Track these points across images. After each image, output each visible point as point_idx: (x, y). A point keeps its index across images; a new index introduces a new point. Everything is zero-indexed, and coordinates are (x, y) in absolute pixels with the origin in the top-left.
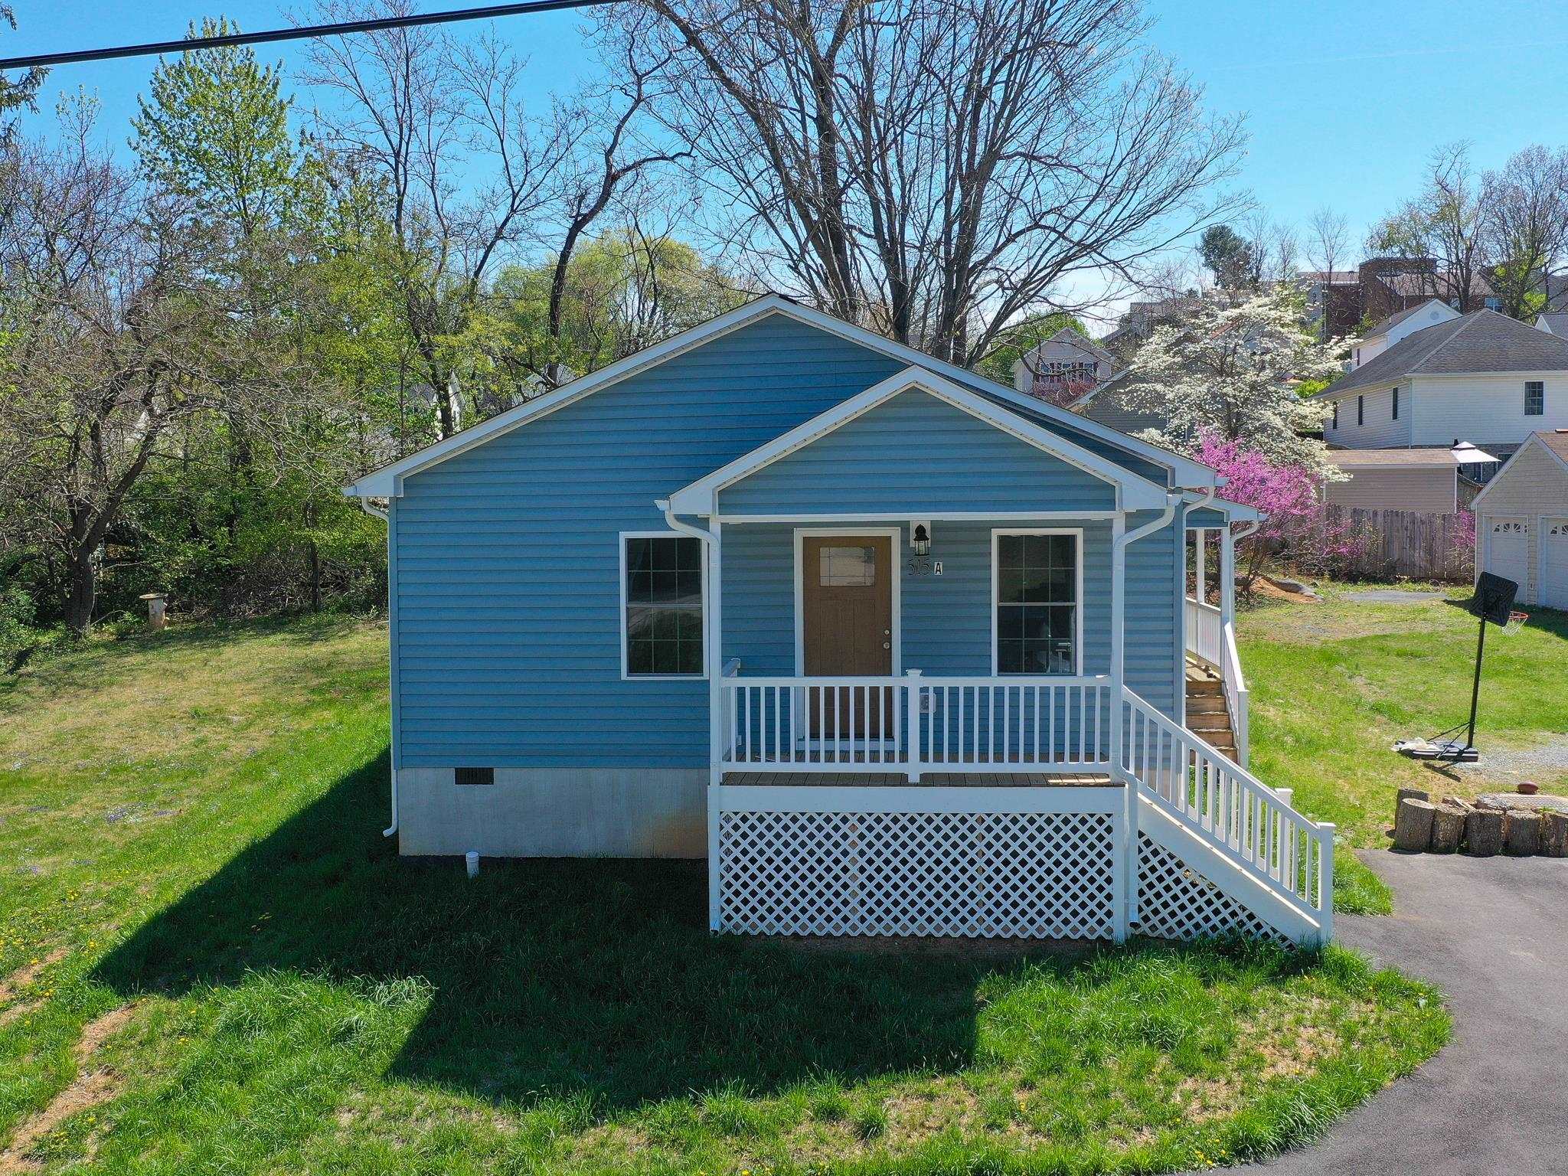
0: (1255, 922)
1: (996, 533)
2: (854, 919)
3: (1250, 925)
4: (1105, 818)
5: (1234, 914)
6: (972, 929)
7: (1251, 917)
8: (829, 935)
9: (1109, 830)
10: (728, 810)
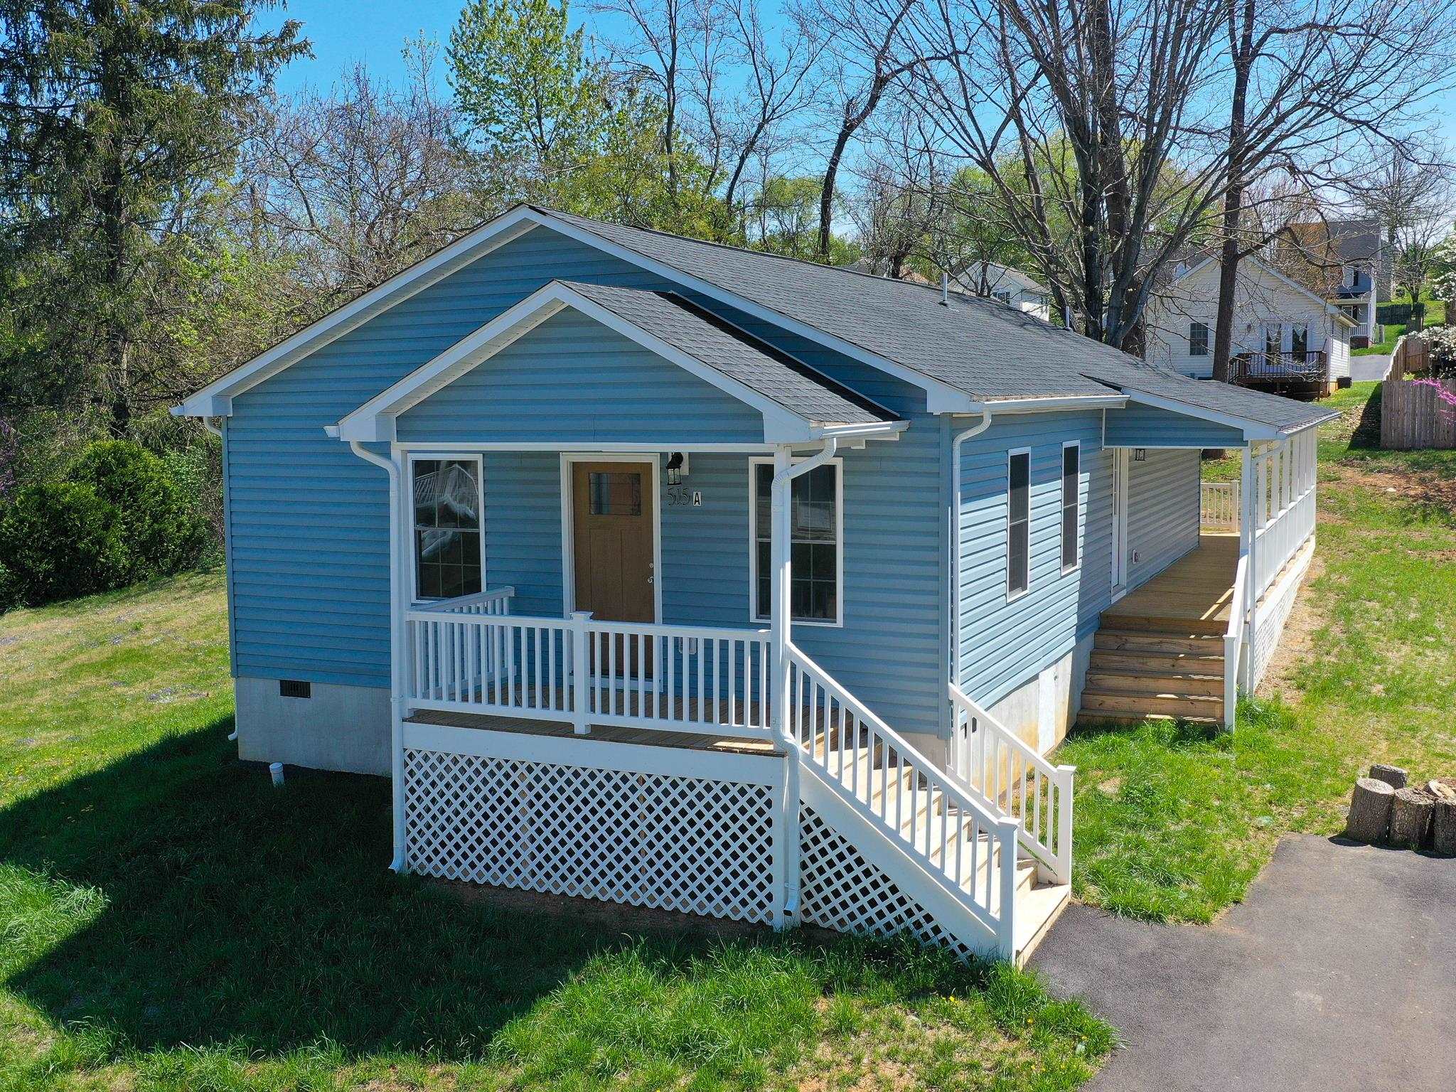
0: (932, 924)
1: (753, 462)
2: (525, 873)
3: (927, 927)
4: (765, 790)
5: (909, 913)
6: (635, 896)
7: (928, 918)
8: (503, 886)
9: (769, 803)
10: (411, 748)
